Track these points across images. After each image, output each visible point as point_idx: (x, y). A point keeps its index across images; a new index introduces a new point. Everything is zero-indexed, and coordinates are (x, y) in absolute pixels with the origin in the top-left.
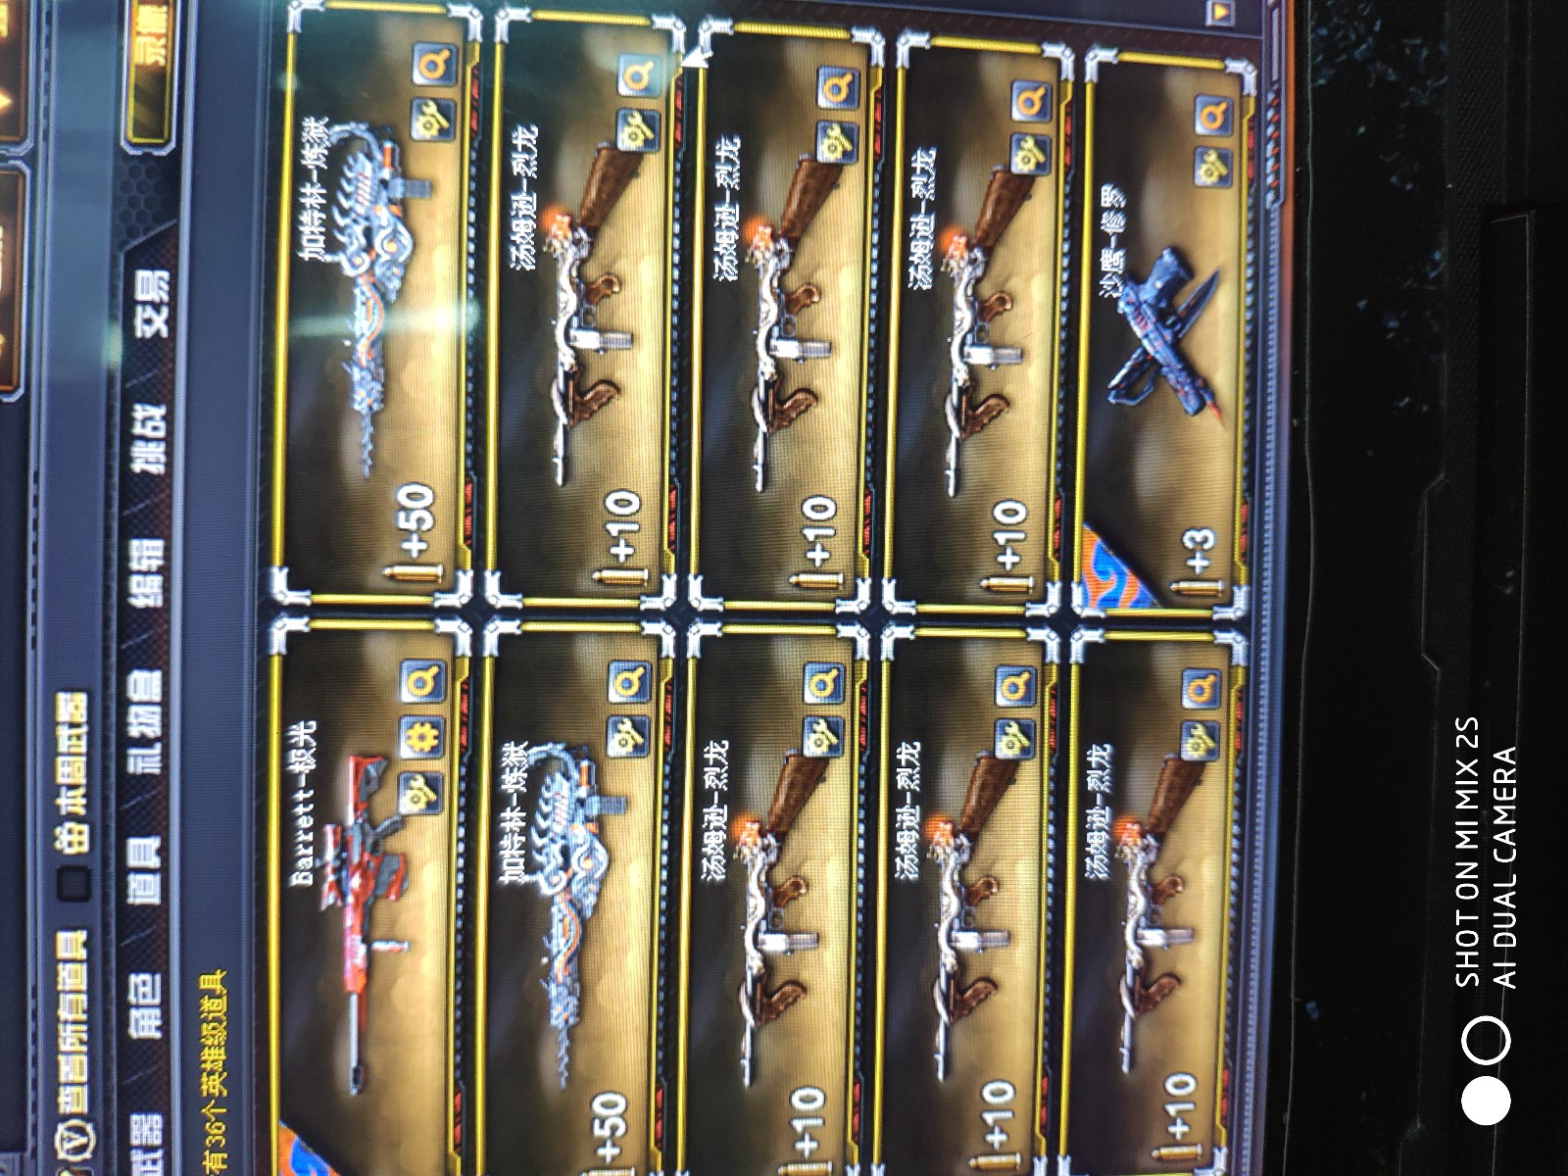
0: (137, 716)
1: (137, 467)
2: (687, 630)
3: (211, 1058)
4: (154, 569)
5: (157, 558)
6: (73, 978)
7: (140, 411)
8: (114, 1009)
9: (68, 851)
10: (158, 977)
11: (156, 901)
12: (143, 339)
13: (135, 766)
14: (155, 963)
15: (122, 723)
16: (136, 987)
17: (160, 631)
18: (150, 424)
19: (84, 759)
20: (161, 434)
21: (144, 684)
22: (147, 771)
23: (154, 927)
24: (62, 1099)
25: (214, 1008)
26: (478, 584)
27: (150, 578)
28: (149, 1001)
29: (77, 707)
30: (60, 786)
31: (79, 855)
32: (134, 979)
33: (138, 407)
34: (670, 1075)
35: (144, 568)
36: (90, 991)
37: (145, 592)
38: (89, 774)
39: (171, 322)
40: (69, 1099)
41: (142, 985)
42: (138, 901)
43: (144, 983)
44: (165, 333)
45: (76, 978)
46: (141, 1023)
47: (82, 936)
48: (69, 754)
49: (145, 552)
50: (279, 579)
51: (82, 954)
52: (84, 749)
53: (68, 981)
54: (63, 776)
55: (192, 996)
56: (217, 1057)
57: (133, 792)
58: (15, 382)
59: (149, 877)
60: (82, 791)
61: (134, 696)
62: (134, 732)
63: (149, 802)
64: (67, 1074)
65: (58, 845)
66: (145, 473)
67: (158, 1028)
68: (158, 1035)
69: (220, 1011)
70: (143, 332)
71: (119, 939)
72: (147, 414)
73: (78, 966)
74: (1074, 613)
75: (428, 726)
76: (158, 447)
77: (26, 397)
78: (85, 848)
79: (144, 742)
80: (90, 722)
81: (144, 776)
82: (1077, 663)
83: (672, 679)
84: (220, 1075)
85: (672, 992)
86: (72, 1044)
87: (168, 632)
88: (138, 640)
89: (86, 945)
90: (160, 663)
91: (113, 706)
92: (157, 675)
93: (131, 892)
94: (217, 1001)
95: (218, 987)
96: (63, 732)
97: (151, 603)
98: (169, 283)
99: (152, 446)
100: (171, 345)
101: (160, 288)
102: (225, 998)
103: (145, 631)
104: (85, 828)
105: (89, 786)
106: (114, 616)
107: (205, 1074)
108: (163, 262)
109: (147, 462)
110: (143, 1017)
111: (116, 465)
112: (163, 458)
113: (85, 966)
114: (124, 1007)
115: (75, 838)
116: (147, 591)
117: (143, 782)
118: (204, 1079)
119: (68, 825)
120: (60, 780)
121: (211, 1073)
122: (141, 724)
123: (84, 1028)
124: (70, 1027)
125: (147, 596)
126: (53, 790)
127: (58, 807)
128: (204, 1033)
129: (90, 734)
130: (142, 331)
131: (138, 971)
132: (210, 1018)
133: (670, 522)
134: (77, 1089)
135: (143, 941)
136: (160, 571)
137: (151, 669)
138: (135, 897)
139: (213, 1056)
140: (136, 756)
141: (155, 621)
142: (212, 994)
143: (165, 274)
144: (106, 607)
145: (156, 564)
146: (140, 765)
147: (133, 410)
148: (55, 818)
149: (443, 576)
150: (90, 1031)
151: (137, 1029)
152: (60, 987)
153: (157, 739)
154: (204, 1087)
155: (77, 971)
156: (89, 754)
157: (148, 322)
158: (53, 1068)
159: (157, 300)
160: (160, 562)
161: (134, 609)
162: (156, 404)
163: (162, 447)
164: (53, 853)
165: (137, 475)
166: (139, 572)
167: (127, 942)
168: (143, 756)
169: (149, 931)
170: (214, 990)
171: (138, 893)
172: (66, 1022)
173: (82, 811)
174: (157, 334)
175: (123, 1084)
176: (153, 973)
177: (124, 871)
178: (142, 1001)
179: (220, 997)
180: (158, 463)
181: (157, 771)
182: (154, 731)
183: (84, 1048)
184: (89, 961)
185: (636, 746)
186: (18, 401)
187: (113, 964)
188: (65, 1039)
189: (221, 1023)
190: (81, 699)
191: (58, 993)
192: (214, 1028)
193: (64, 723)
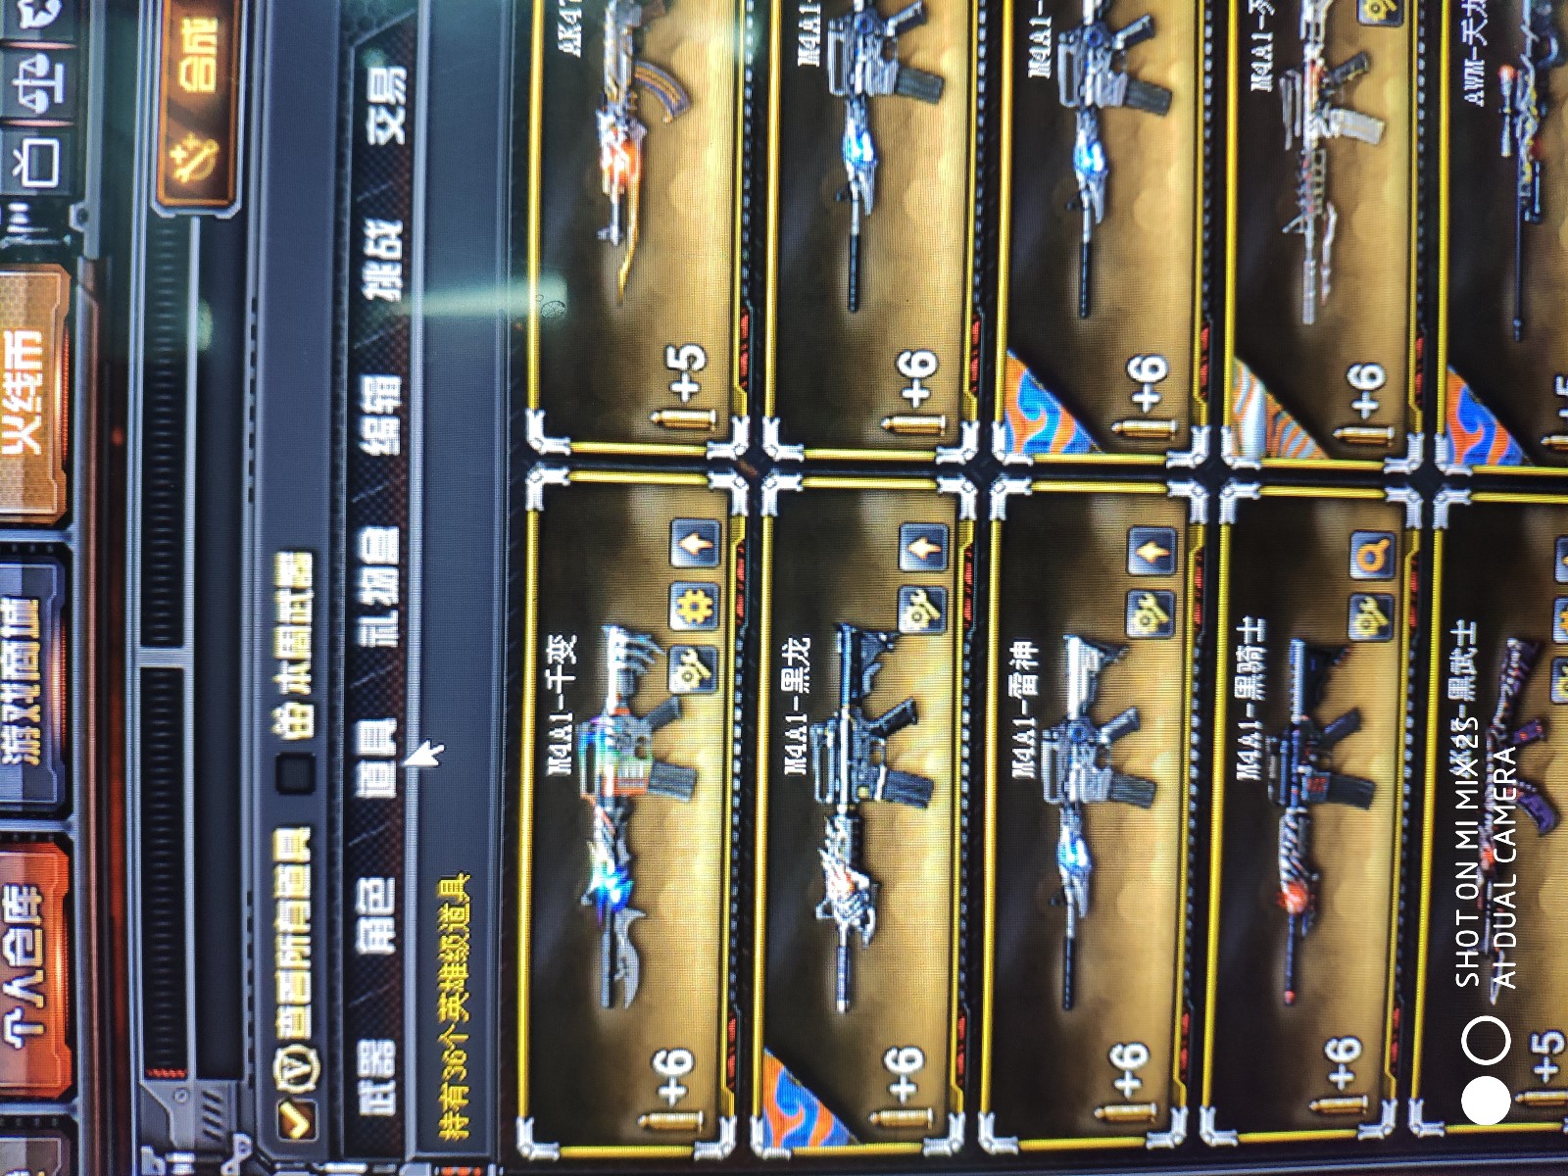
0: (370, 580)
1: (370, 292)
2: (990, 487)
3: (450, 977)
4: (390, 410)
5: (393, 398)
6: (294, 883)
7: (373, 228)
8: (340, 919)
9: (290, 736)
10: (391, 882)
11: (391, 793)
12: (377, 145)
13: (368, 636)
14: (388, 866)
15: (353, 589)
16: (366, 894)
17: (397, 482)
18: (384, 243)
19: (309, 629)
20: (397, 254)
21: (378, 543)
22: (381, 643)
23: (388, 823)
24: (281, 1022)
25: (455, 918)
26: (756, 433)
27: (385, 421)
28: (381, 910)
29: (300, 570)
30: (281, 660)
31: (302, 740)
32: (364, 884)
33: (370, 223)
34: (974, 1001)
35: (379, 409)
36: (313, 899)
37: (380, 437)
38: (314, 648)
39: (408, 126)
40: (289, 1022)
41: (373, 892)
42: (370, 794)
43: (375, 889)
44: (401, 139)
45: (298, 882)
46: (372, 935)
47: (304, 834)
48: (293, 624)
49: (379, 391)
50: (535, 423)
51: (305, 855)
52: (308, 619)
53: (288, 885)
54: (285, 649)
55: (429, 906)
56: (457, 975)
57: (365, 668)
58: (231, 195)
59: (382, 766)
60: (306, 666)
61: (366, 556)
62: (367, 597)
63: (383, 679)
64: (287, 993)
65: (277, 729)
66: (378, 299)
67: (391, 941)
68: (390, 949)
69: (462, 922)
70: (377, 138)
71: (347, 838)
72: (381, 232)
73: (299, 869)
74: (1437, 470)
75: (701, 594)
76: (394, 268)
77: (243, 213)
78: (309, 733)
79: (379, 610)
80: (315, 587)
81: (378, 648)
82: (1441, 529)
83: (972, 545)
84: (461, 998)
85: (976, 904)
86: (293, 959)
87: (407, 483)
88: (372, 493)
89: (309, 844)
90: (398, 519)
91: (343, 567)
92: (394, 532)
93: (361, 783)
94: (459, 910)
95: (461, 894)
96: (284, 598)
97: (386, 450)
98: (406, 82)
99: (387, 268)
100: (408, 152)
101: (396, 88)
102: (468, 906)
103: (380, 483)
104: (309, 709)
105: (313, 661)
106: (344, 464)
107: (444, 995)
108: (399, 58)
109: (381, 287)
110: (373, 928)
111: (346, 291)
112: (399, 283)
113: (307, 870)
114: (352, 918)
115: (297, 721)
116: (382, 436)
117: (378, 656)
118: (443, 1000)
119: (290, 706)
120: (281, 653)
121: (450, 994)
122: (374, 589)
123: (307, 940)
124: (291, 940)
125: (382, 442)
126: (272, 664)
127: (277, 685)
128: (444, 947)
129: (315, 602)
130: (375, 136)
131: (368, 876)
132: (451, 929)
133: (972, 360)
134: (300, 1010)
135: (375, 839)
136: (396, 413)
137: (386, 525)
138: (366, 788)
139: (453, 973)
140: (368, 626)
141: (392, 471)
142: (453, 903)
143: (402, 72)
144: (334, 454)
145: (393, 404)
146: (374, 635)
147: (364, 225)
148: (274, 698)
149: (717, 423)
150: (312, 944)
151: (366, 942)
152: (279, 893)
153: (394, 607)
154: (443, 1010)
155: (298, 875)
156: (314, 625)
157: (382, 126)
158: (270, 987)
159: (393, 101)
160: (397, 403)
161: (368, 456)
162: (391, 219)
163: (398, 269)
164: (270, 738)
165: (370, 302)
166: (373, 414)
167: (356, 841)
168: (377, 627)
169: (381, 828)
170: (457, 897)
171: (369, 785)
172: (285, 934)
173: (306, 690)
174: (393, 139)
175: (350, 1006)
176: (386, 878)
177: (353, 760)
178: (372, 910)
179: (461, 905)
180: (394, 287)
181: (394, 644)
182: (390, 597)
183: (307, 964)
184: (313, 863)
185: (932, 622)
186: (234, 217)
187: (340, 867)
188: (284, 952)
189: (462, 936)
190: (306, 559)
191: (277, 900)
192: (454, 942)
193: (284, 588)
